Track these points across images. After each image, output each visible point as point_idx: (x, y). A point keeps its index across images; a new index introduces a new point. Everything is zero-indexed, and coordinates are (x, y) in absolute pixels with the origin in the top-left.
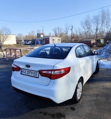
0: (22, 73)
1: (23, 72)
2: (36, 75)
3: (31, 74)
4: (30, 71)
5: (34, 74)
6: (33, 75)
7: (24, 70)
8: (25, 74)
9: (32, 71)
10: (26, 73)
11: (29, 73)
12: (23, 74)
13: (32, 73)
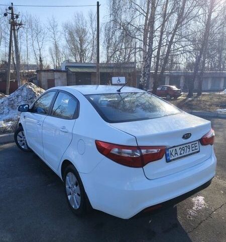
0: (171, 159)
1: (171, 154)
2: (196, 148)
3: (188, 150)
4: (184, 146)
5: (192, 147)
6: (191, 152)
7: (171, 149)
8: (177, 156)
9: (187, 145)
10: (179, 153)
11: (184, 150)
12: (174, 160)
13: (189, 148)
